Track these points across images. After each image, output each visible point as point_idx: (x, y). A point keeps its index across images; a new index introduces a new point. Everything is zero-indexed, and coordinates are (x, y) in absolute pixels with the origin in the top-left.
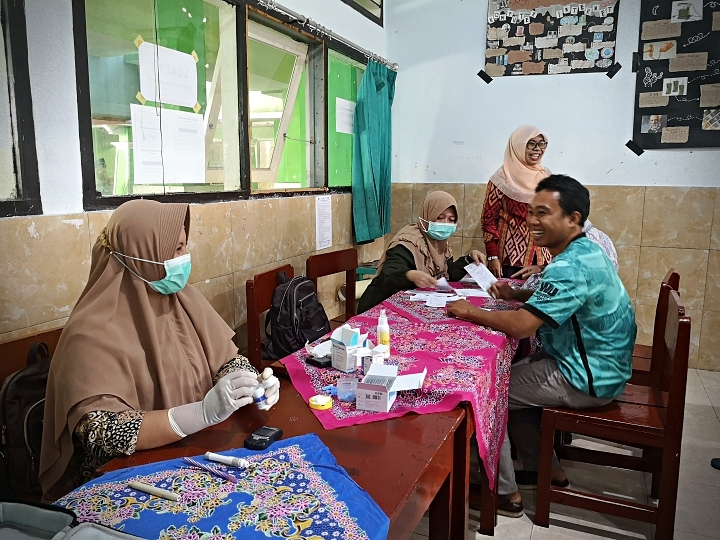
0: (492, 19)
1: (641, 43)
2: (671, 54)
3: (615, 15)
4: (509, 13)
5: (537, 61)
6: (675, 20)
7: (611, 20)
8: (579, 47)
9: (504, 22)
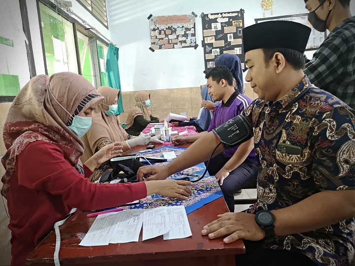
0: (152, 28)
1: (204, 37)
2: (213, 41)
3: (194, 27)
4: (158, 26)
5: (170, 44)
6: (213, 30)
7: (193, 29)
8: (184, 39)
9: (156, 29)
